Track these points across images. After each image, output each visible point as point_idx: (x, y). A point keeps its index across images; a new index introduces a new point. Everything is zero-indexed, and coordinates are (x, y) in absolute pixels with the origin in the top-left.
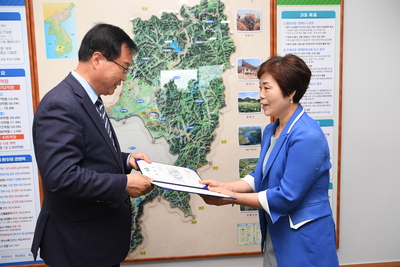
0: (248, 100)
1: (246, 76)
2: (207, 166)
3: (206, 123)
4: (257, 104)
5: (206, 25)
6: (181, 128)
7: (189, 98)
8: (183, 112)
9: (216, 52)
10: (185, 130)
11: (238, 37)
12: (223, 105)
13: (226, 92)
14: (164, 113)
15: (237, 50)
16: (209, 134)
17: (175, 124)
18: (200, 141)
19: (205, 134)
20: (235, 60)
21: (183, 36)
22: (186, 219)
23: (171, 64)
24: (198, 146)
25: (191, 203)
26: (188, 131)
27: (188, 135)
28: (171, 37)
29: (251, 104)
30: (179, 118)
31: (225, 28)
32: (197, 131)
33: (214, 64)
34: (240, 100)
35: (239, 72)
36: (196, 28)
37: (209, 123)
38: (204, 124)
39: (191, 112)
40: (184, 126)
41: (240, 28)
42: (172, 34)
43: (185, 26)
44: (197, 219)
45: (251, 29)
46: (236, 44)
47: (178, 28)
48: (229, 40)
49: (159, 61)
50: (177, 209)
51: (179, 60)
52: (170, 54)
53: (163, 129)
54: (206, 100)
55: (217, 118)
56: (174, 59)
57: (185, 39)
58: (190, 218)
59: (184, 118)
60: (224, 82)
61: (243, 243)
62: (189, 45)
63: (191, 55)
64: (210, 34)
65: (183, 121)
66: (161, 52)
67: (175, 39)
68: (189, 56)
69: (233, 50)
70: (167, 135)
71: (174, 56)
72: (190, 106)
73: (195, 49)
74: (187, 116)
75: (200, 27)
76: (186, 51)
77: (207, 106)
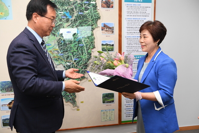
0: (107, 45)
1: (106, 32)
2: (85, 80)
3: (85, 57)
4: (112, 47)
5: (85, 4)
6: (71, 59)
7: (75, 43)
8: (72, 51)
9: (90, 19)
10: (74, 60)
11: (102, 11)
12: (94, 47)
13: (95, 41)
14: (62, 51)
15: (101, 18)
16: (86, 63)
17: (68, 57)
18: (82, 66)
19: (84, 63)
20: (100, 23)
21: (72, 9)
22: (74, 108)
23: (66, 25)
24: (80, 69)
25: (76, 99)
26: (75, 61)
27: (75, 63)
28: (66, 10)
29: (108, 47)
30: (70, 54)
31: (95, 6)
32: (80, 61)
33: (89, 25)
34: (103, 45)
35: (102, 30)
36: (79, 5)
37: (86, 57)
38: (84, 57)
39: (77, 51)
40: (73, 58)
41: (103, 7)
42: (66, 8)
43: (73, 4)
44: (80, 108)
45: (109, 7)
46: (101, 15)
47: (69, 5)
48: (97, 13)
49: (59, 23)
50: (69, 103)
51: (70, 23)
52: (65, 19)
53: (61, 60)
54: (85, 45)
55: (91, 54)
56: (67, 22)
57: (74, 11)
58: (76, 108)
59: (73, 54)
60: (95, 35)
61: (104, 120)
62: (76, 14)
63: (77, 20)
64: (86, 9)
65: (72, 56)
66: (60, 18)
67: (68, 11)
68: (75, 21)
69: (99, 18)
70: (63, 63)
71: (67, 21)
72: (76, 48)
73: (78, 17)
74: (75, 53)
75: (82, 5)
76: (74, 18)
77: (85, 48)
